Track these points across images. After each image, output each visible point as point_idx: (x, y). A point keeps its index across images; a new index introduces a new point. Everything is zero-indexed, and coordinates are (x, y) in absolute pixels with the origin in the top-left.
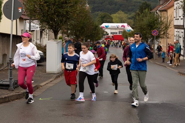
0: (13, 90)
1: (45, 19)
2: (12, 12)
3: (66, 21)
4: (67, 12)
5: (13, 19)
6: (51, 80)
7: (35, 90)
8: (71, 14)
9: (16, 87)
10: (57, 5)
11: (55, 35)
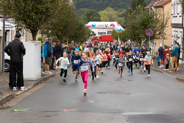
1: (21, 16)
3: (45, 20)
4: (47, 9)
6: (29, 87)
7: (10, 100)
8: (51, 10)
11: (33, 35)
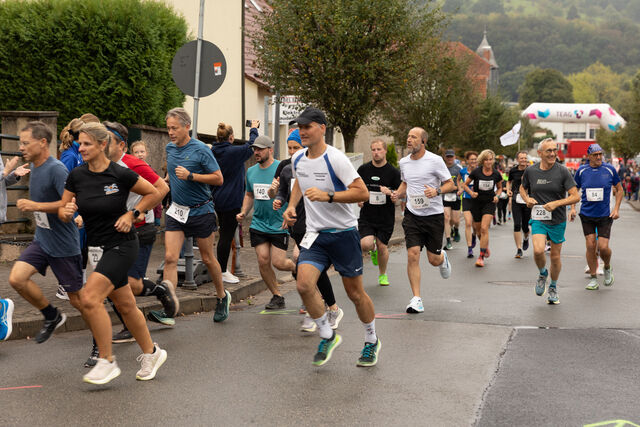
0: (194, 289)
2: (197, 75)
3: (378, 100)
4: (379, 73)
5: (200, 96)
8: (391, 76)
9: (205, 282)
10: (350, 51)
11: (345, 139)
